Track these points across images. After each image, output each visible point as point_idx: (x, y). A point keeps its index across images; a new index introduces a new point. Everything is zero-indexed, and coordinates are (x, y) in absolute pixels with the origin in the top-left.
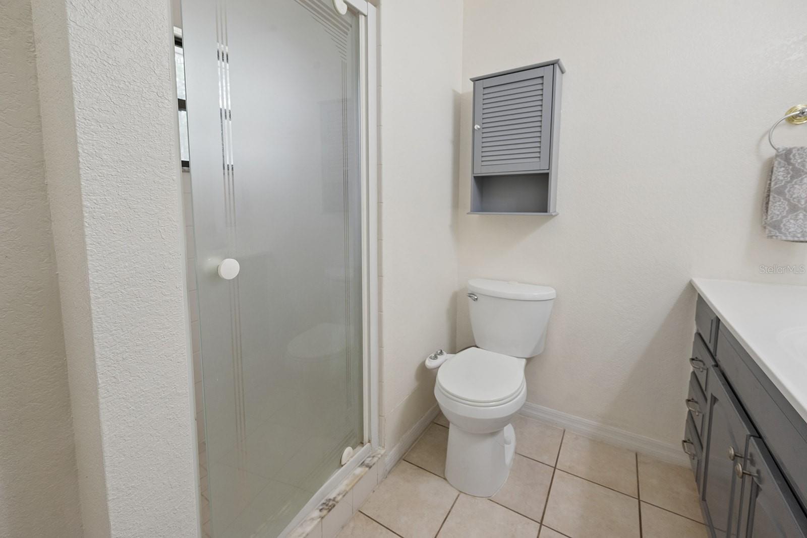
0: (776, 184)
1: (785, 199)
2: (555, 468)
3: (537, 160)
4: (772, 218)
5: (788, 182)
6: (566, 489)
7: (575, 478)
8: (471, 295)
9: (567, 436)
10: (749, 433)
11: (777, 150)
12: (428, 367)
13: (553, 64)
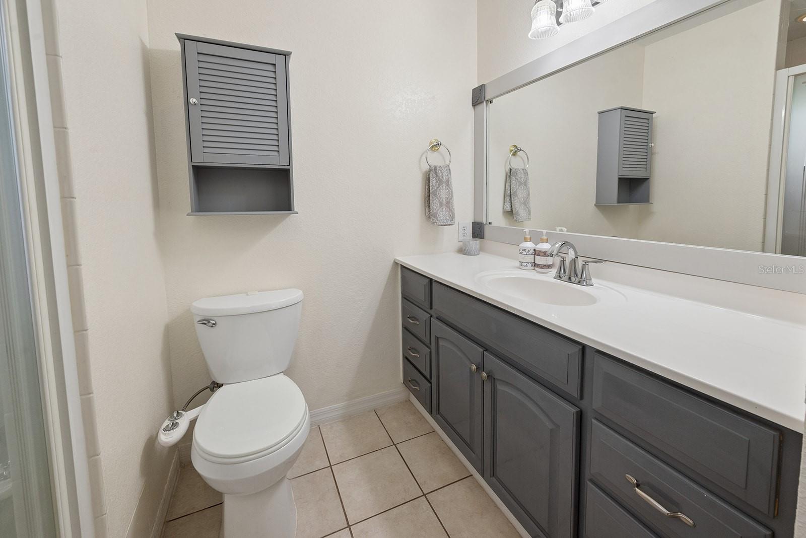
0: (432, 189)
1: (438, 199)
2: (331, 466)
3: (276, 154)
4: (433, 211)
5: (438, 188)
6: (348, 476)
7: (350, 462)
8: (206, 322)
9: (324, 430)
10: (482, 350)
11: (430, 166)
12: (164, 445)
13: (285, 55)
